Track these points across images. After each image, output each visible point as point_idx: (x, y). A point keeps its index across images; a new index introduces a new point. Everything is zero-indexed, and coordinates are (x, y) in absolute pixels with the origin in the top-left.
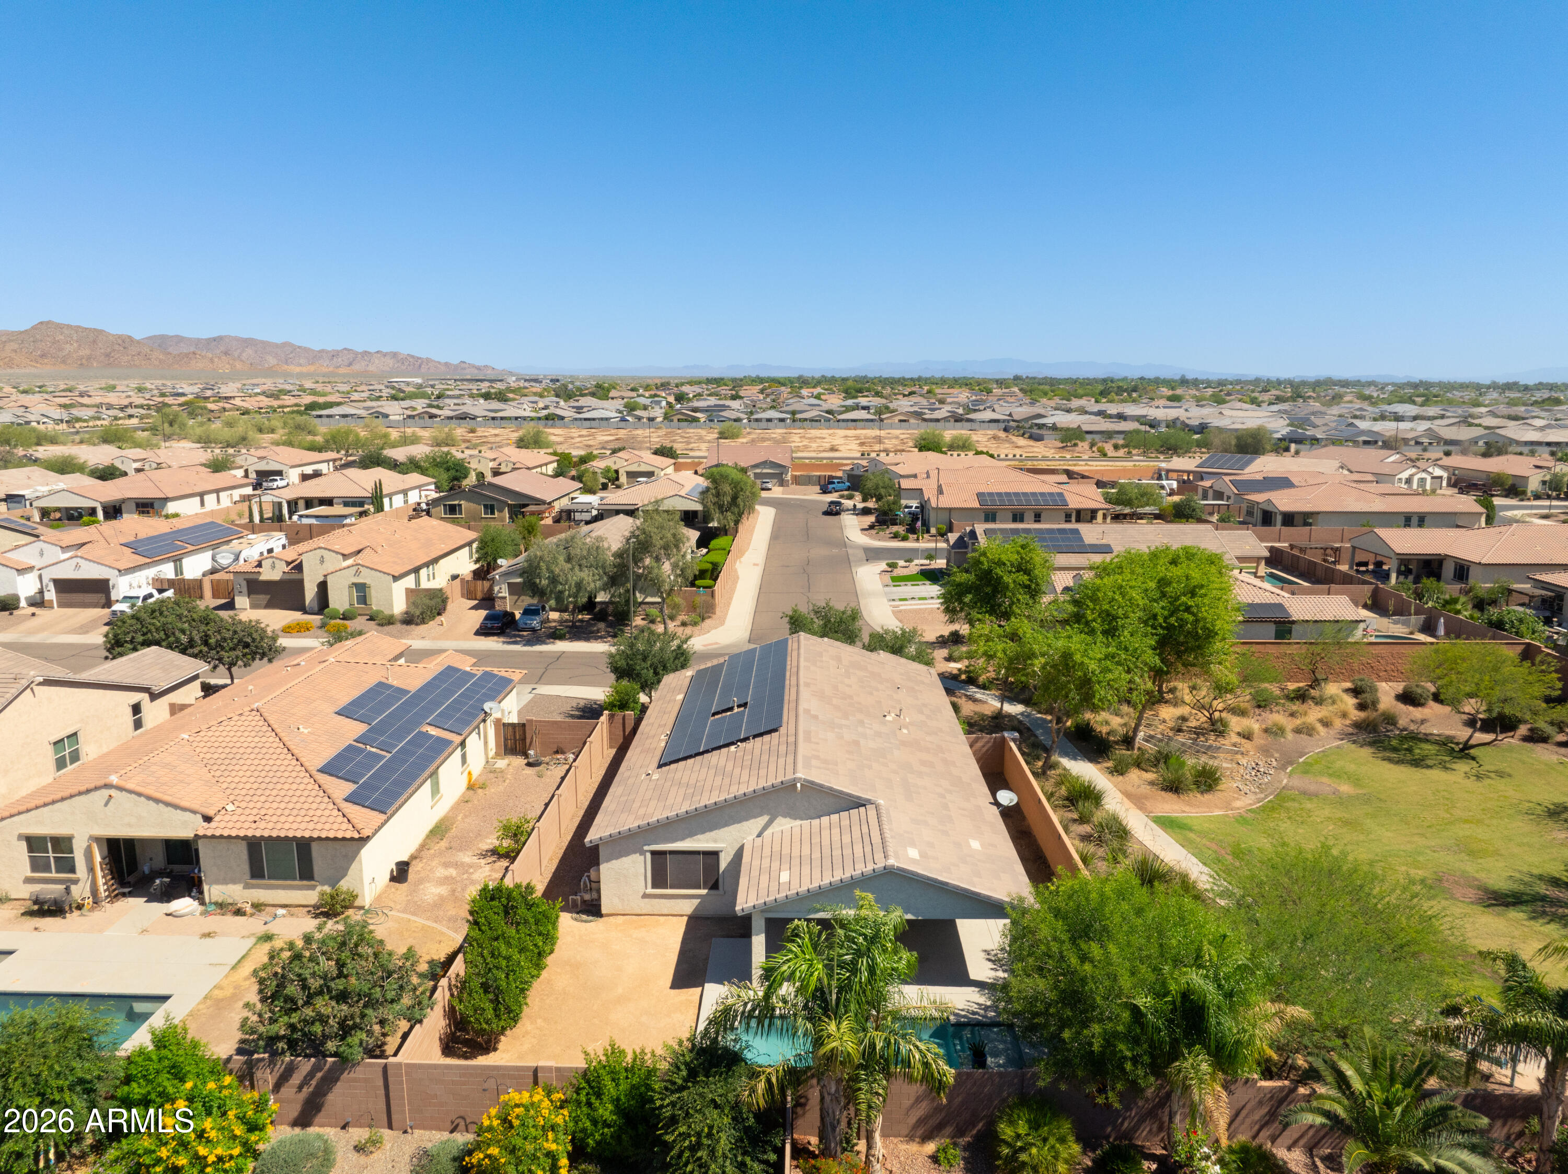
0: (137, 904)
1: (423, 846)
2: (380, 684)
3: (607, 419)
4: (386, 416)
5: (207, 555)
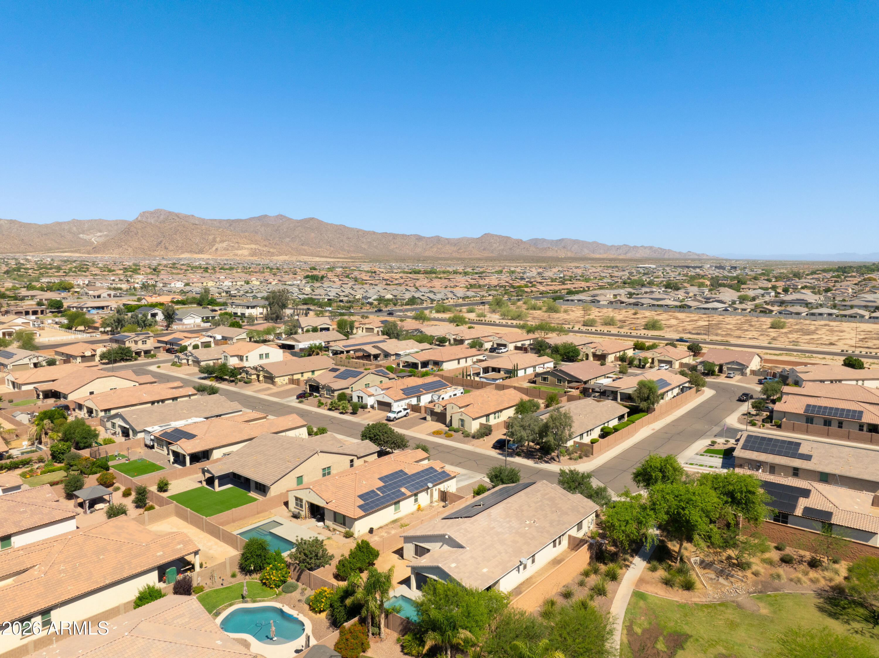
0: (314, 520)
1: (387, 525)
2: (401, 471)
3: (716, 309)
5: (430, 395)
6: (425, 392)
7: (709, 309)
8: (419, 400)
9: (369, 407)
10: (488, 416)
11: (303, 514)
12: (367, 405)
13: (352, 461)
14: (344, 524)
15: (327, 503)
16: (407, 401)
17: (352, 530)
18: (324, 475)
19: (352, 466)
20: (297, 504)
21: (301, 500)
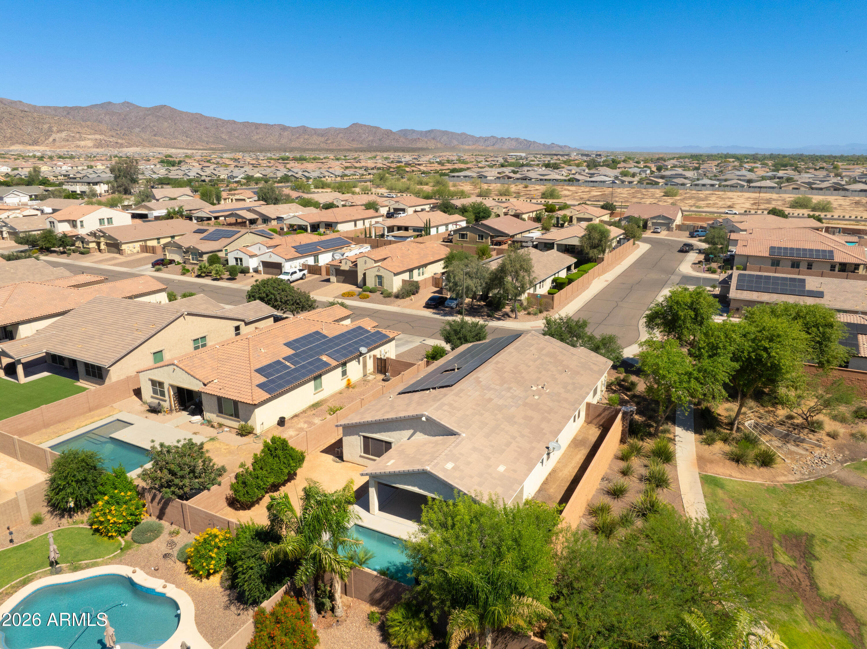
0: (185, 413)
1: (304, 412)
2: (317, 333)
3: (604, 182)
4: (486, 177)
5: (330, 254)
6: (323, 250)
7: (596, 182)
8: (316, 260)
9: (251, 271)
10: (411, 271)
11: (166, 405)
12: (248, 268)
13: (237, 328)
14: (236, 415)
15: (205, 385)
16: (302, 261)
17: (250, 423)
18: (196, 348)
19: (237, 334)
20: (155, 392)
21: (161, 384)
